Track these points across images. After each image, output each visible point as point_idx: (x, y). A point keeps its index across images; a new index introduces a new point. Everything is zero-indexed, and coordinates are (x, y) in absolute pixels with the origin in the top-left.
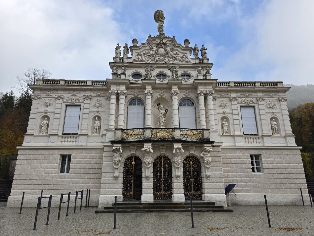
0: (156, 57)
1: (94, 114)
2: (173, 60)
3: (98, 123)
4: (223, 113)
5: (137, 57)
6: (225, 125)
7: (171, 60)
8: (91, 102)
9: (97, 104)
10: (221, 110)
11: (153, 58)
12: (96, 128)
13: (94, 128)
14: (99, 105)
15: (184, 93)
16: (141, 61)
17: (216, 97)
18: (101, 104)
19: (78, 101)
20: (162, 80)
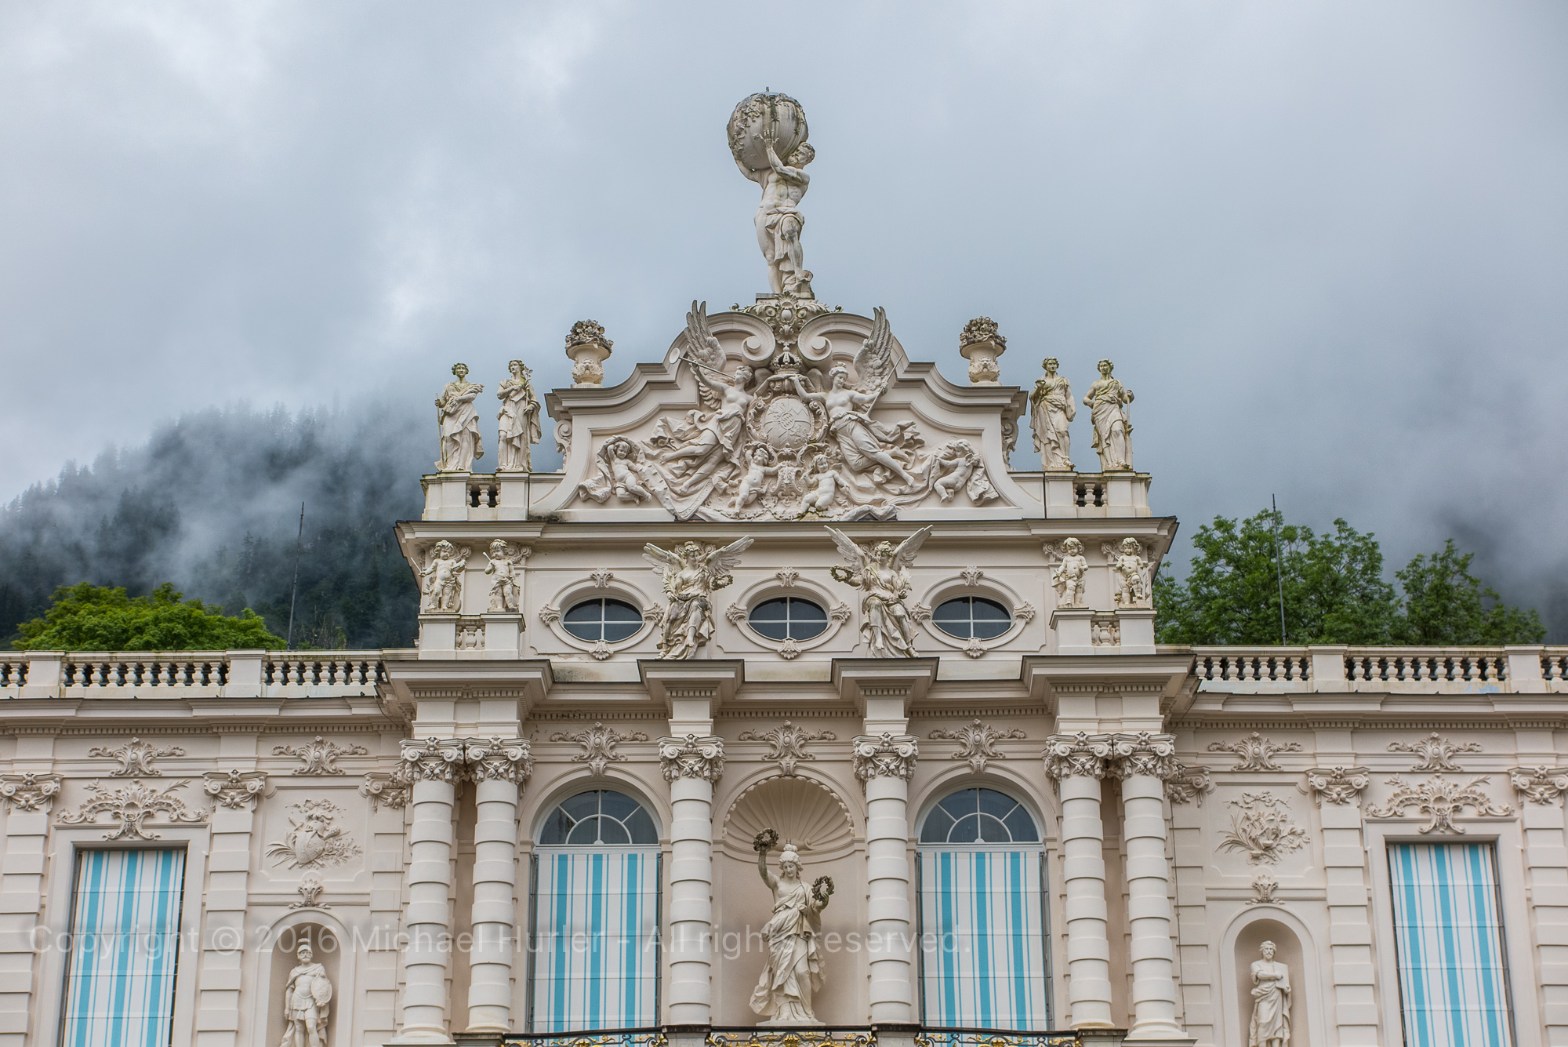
0: (746, 465)
1: (285, 911)
2: (879, 486)
3: (310, 979)
4: (1253, 894)
5: (603, 466)
6: (1264, 986)
7: (861, 490)
8: (260, 818)
9: (304, 837)
10: (1241, 873)
11: (724, 472)
12: (303, 1022)
13: (287, 1022)
14: (318, 844)
15: (958, 749)
16: (636, 498)
17: (1200, 771)
18: (335, 835)
19: (162, 818)
20: (789, 644)
